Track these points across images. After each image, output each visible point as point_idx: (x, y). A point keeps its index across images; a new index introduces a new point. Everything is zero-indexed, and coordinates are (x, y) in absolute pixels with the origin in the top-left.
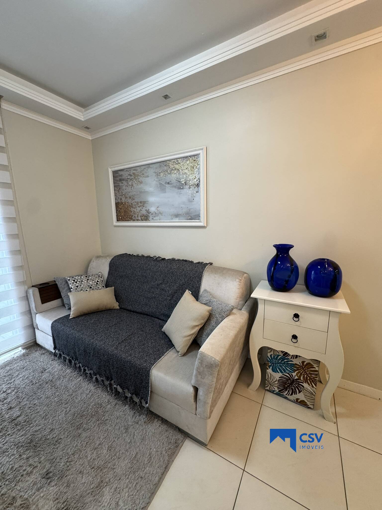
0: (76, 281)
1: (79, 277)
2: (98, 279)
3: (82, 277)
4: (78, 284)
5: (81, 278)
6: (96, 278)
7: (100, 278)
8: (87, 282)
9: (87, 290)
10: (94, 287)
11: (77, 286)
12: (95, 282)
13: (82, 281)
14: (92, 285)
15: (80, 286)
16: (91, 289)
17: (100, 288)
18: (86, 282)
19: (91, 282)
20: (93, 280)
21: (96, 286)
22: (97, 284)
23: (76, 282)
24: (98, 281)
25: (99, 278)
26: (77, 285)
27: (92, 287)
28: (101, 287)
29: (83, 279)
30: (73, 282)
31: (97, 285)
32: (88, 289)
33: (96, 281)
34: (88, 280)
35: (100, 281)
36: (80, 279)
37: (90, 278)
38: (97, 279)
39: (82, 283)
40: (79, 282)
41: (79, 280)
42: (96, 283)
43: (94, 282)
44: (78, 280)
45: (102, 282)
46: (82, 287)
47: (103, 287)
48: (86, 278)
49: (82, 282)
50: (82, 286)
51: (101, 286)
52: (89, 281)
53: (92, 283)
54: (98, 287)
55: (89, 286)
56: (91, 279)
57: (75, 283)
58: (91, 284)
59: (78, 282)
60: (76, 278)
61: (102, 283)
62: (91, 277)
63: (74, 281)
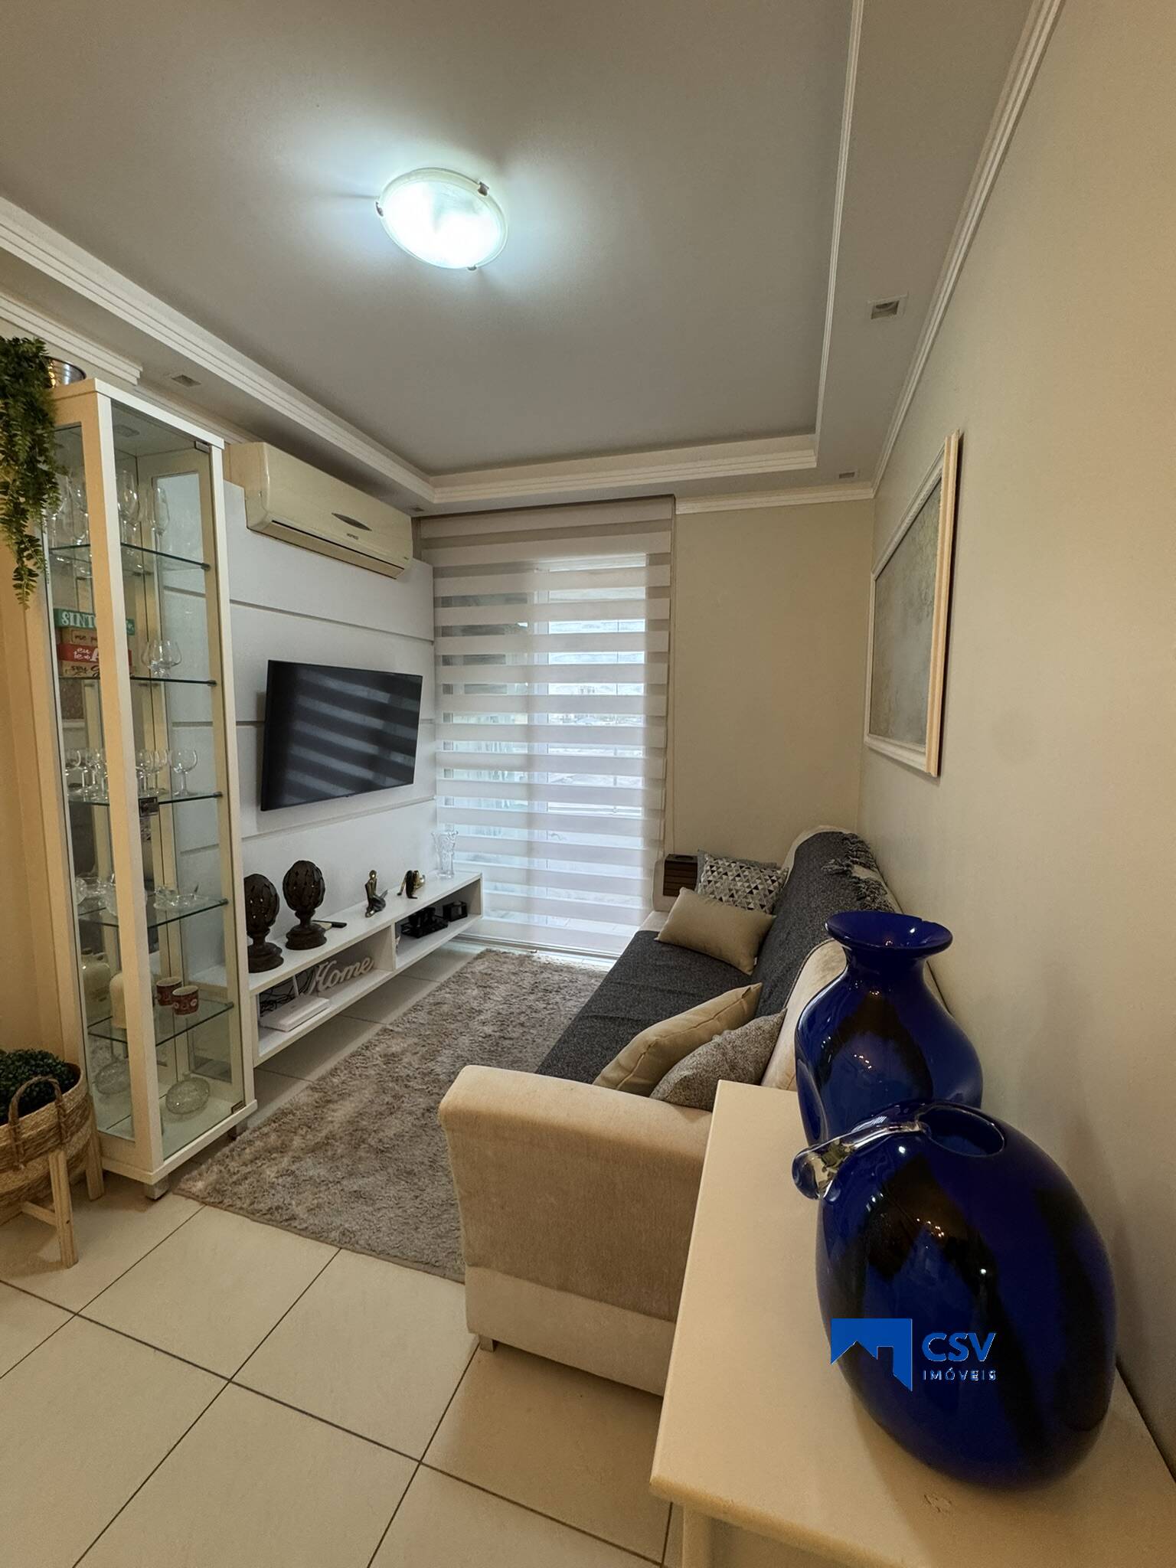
0: (714, 868)
1: (727, 864)
2: (760, 884)
3: (733, 865)
4: (714, 877)
5: (730, 866)
6: (759, 878)
7: (769, 882)
8: (734, 880)
9: (721, 899)
10: (739, 897)
11: (709, 882)
12: (749, 887)
13: (726, 874)
14: (737, 891)
15: (716, 882)
16: (731, 899)
17: (751, 906)
18: (731, 878)
19: (739, 884)
20: (748, 881)
21: (746, 897)
22: (751, 892)
23: (713, 872)
24: (756, 888)
25: (766, 880)
26: (710, 879)
27: (736, 896)
28: (755, 904)
29: (731, 871)
30: (708, 868)
31: (750, 896)
32: (725, 895)
33: (753, 886)
34: (739, 876)
35: (764, 889)
36: (724, 869)
37: (746, 873)
38: (758, 881)
39: (721, 878)
40: (719, 873)
41: (721, 870)
42: (748, 890)
43: (747, 884)
44: (718, 868)
45: (767, 893)
46: (717, 888)
47: (762, 906)
48: (737, 871)
49: (724, 877)
50: (717, 885)
51: (757, 901)
52: (737, 879)
53: (743, 886)
54: (748, 901)
55: (730, 890)
56: (745, 876)
57: (710, 873)
58: (738, 888)
59: (715, 873)
60: (720, 862)
61: (765, 896)
62: (750, 872)
63: (711, 867)
